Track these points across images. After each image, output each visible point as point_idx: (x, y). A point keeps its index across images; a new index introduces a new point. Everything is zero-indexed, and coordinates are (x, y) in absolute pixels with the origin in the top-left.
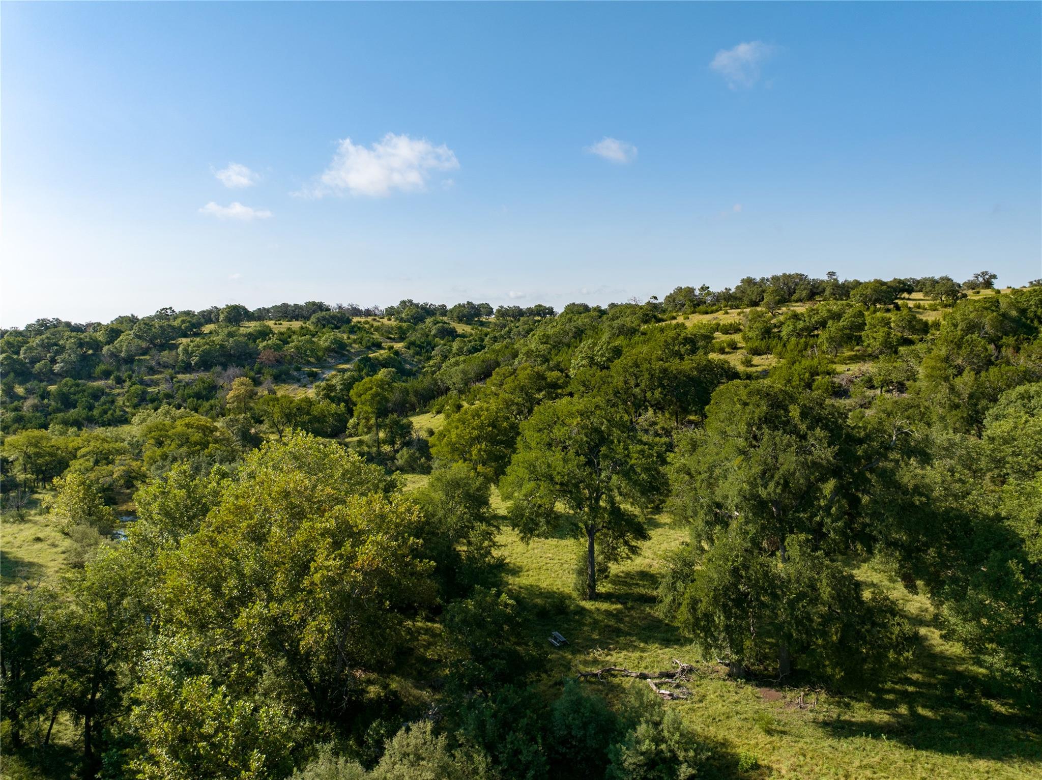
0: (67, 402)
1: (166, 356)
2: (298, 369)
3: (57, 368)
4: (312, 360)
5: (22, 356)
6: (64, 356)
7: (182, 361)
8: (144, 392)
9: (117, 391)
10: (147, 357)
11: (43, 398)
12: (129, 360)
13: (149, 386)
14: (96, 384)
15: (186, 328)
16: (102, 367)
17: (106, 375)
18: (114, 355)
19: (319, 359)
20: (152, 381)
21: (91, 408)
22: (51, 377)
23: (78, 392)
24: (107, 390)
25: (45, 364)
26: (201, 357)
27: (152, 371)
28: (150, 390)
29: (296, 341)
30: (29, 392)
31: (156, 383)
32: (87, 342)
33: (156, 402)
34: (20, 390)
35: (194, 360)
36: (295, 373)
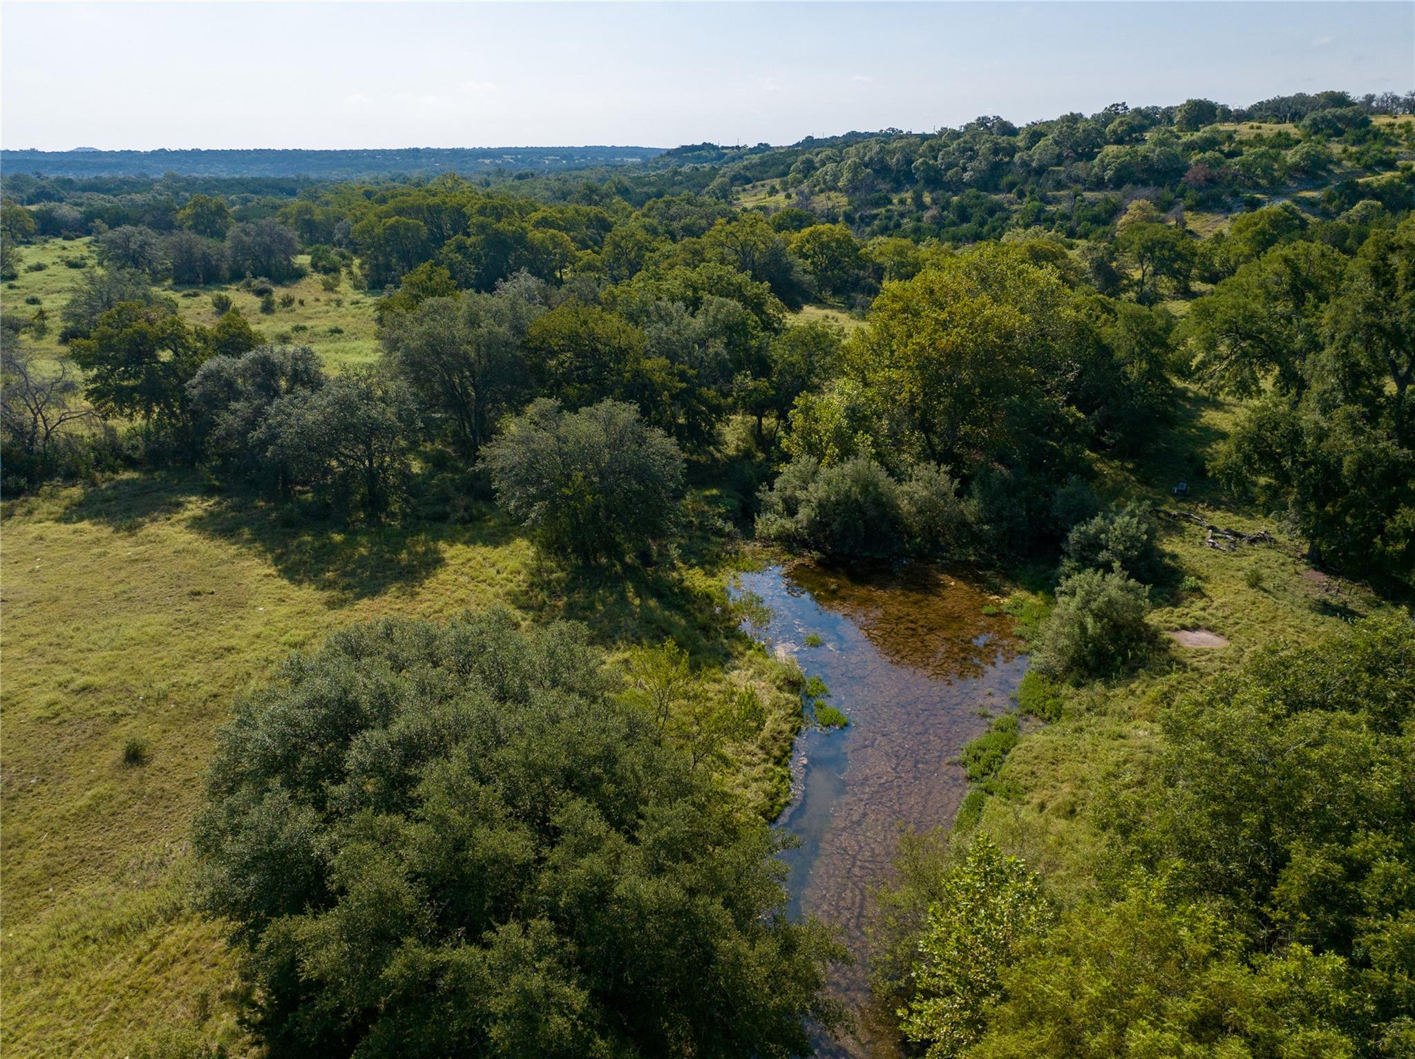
0: (964, 216)
1: (1080, 168)
2: (1235, 194)
3: (967, 176)
4: (1263, 182)
5: (940, 161)
6: (975, 163)
7: (1096, 174)
8: (1041, 210)
9: (1016, 207)
10: (1061, 168)
11: (944, 209)
12: (1041, 171)
13: (1049, 203)
14: (996, 197)
15: (1123, 131)
16: (1010, 178)
17: (1011, 187)
18: (1025, 164)
19: (1273, 181)
20: (1055, 198)
21: (982, 225)
22: (958, 187)
23: (976, 206)
24: (1006, 205)
25: (957, 172)
26: (1118, 170)
27: (1059, 185)
28: (1049, 208)
29: (1249, 153)
30: (935, 201)
31: (1057, 201)
32: (1004, 148)
33: (1049, 222)
34: (927, 199)
35: (1109, 174)
36: (1229, 200)
